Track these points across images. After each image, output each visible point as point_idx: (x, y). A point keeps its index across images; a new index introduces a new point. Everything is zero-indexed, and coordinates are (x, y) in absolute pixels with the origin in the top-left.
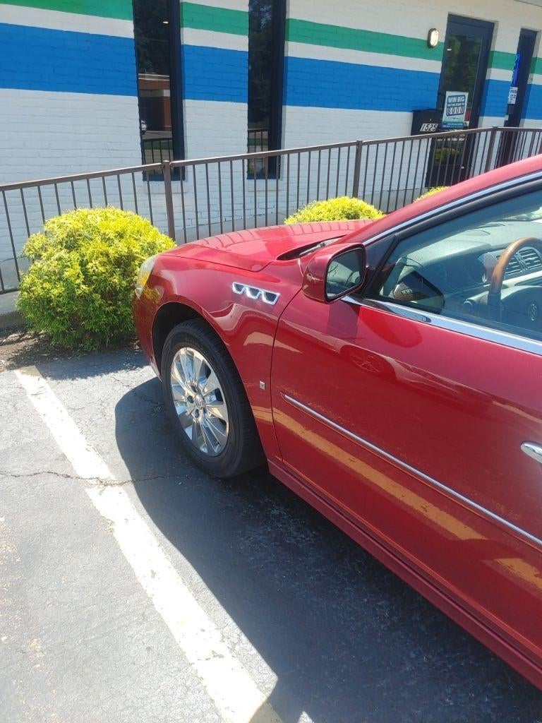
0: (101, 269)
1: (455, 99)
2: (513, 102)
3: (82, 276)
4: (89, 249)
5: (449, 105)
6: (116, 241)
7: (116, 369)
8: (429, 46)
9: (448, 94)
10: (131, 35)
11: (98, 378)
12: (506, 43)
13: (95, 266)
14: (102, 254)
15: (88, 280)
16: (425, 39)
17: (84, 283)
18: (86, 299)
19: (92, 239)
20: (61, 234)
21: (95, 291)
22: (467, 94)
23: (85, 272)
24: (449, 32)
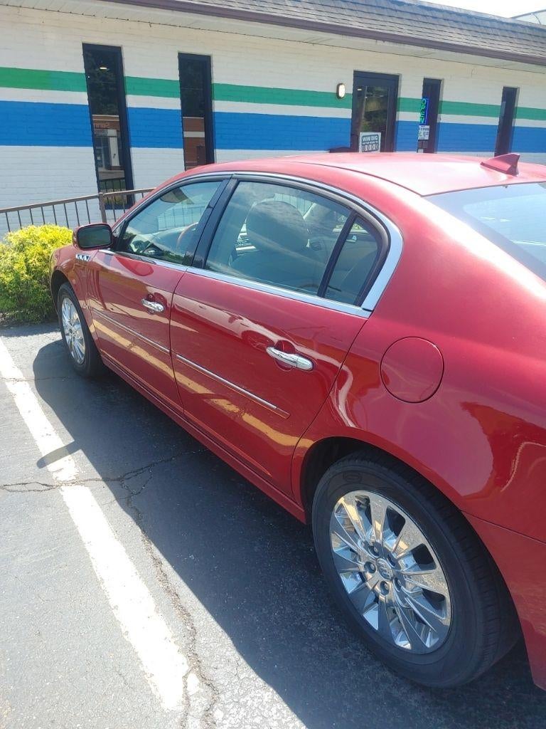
0: (38, 264)
1: (369, 138)
2: (427, 138)
3: (25, 268)
4: (30, 251)
5: (364, 143)
6: (49, 245)
7: (48, 331)
8: (339, 97)
9: (362, 134)
10: (87, 103)
11: (35, 336)
12: (411, 90)
13: (34, 262)
14: (39, 254)
15: (28, 271)
16: (335, 92)
17: (27, 273)
18: (28, 285)
19: (34, 245)
20: (15, 243)
21: (34, 278)
22: (380, 134)
23: (28, 266)
24: (356, 85)
